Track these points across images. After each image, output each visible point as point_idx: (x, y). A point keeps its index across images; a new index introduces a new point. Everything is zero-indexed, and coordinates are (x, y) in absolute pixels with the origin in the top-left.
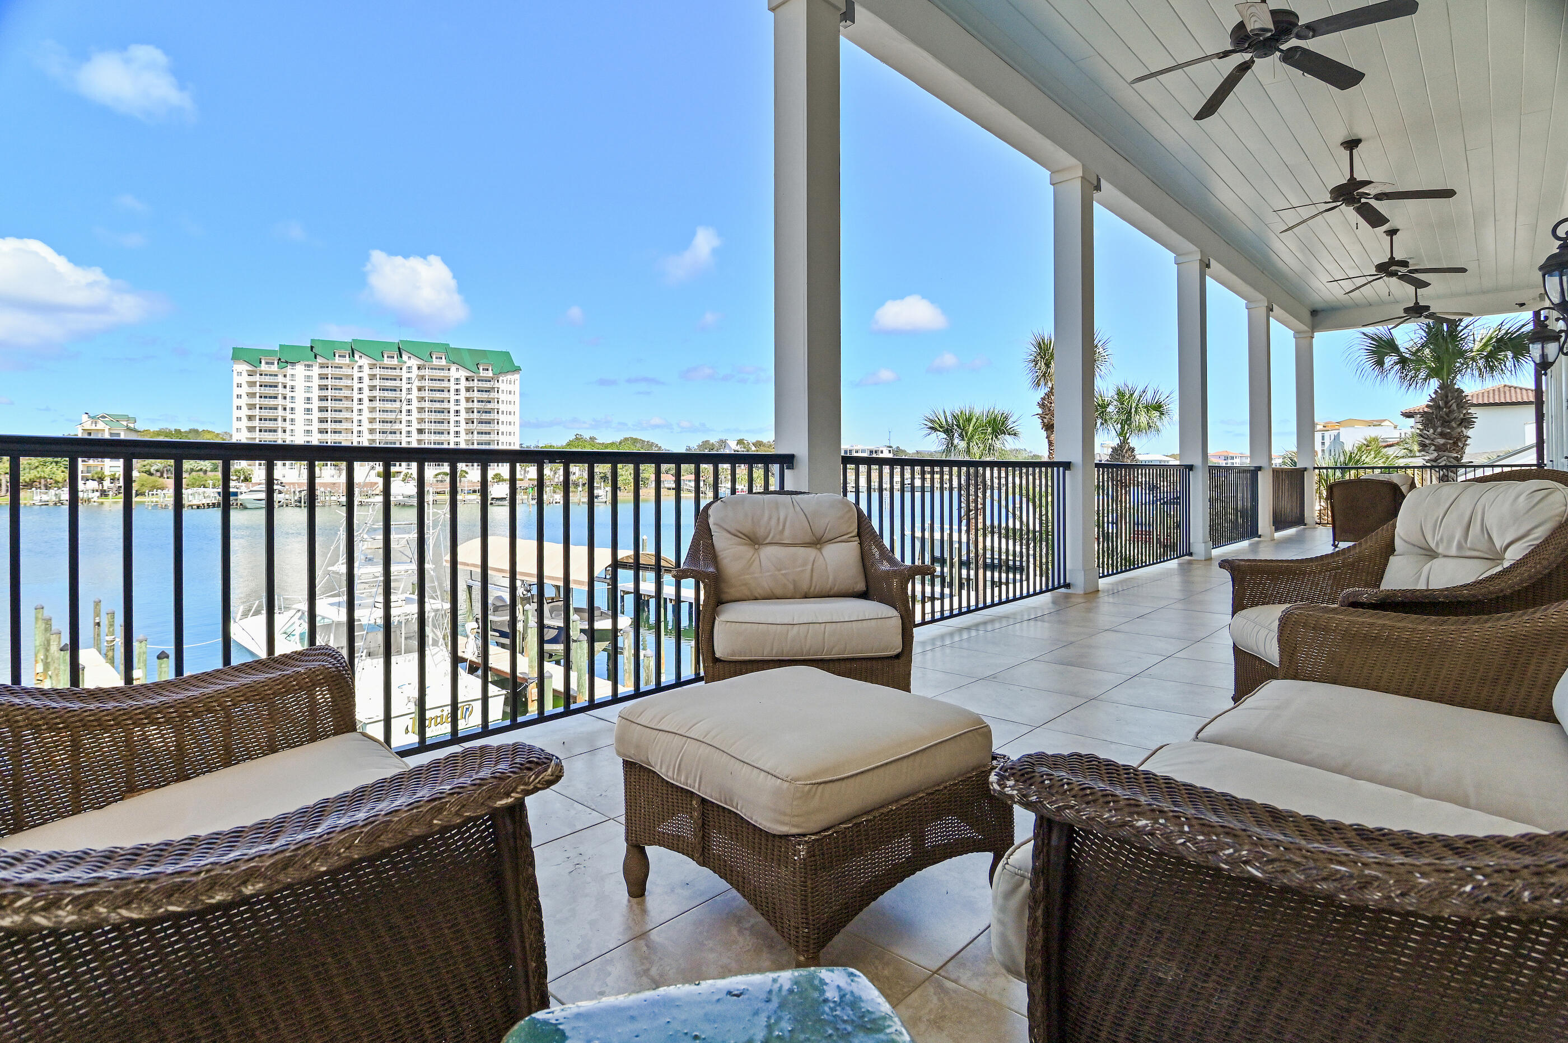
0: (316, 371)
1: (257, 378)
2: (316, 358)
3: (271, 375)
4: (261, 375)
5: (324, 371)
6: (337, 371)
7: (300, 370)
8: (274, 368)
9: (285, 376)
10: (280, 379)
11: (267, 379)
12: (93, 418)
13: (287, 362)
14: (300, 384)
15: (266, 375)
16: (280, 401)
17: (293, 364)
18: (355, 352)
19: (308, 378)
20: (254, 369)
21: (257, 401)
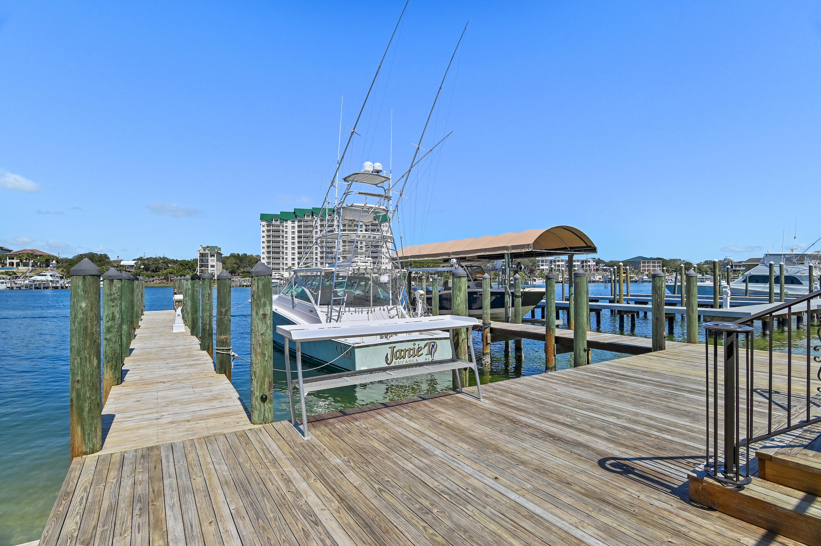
0: (296, 223)
1: (271, 228)
2: (296, 217)
3: (277, 226)
4: (273, 226)
5: (300, 223)
6: (306, 224)
7: (289, 224)
8: (278, 223)
9: (283, 226)
10: (281, 228)
11: (275, 228)
12: (203, 248)
13: (284, 220)
14: (290, 230)
15: (275, 226)
16: (281, 239)
17: (286, 221)
18: (314, 214)
19: (293, 227)
20: (270, 223)
21: (271, 239)
